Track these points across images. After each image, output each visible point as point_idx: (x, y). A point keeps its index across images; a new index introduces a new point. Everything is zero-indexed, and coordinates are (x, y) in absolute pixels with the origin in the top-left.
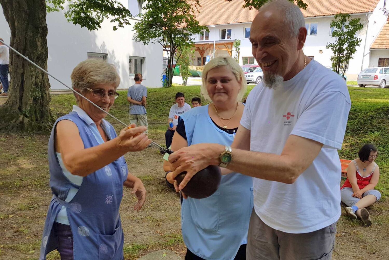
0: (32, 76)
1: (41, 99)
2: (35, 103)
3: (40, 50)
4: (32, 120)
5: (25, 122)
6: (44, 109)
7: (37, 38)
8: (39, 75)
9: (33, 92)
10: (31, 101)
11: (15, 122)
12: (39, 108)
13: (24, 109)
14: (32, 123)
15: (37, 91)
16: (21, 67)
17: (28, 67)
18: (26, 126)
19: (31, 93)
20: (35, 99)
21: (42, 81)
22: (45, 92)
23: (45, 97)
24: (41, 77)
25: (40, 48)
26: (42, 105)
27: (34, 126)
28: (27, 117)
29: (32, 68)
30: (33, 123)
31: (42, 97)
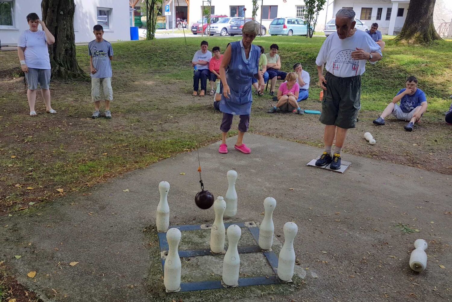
0: (65, 29)
2: (66, 53)
5: (62, 70)
6: (72, 59)
9: (65, 44)
10: (63, 53)
11: (53, 71)
12: (69, 59)
13: (58, 59)
14: (67, 72)
15: (68, 43)
16: (55, 21)
17: (62, 21)
18: (63, 74)
19: (64, 45)
20: (66, 50)
21: (71, 34)
22: (73, 44)
23: (74, 48)
24: (70, 30)
26: (71, 56)
27: (70, 74)
28: (62, 66)
29: (65, 22)
31: (71, 48)
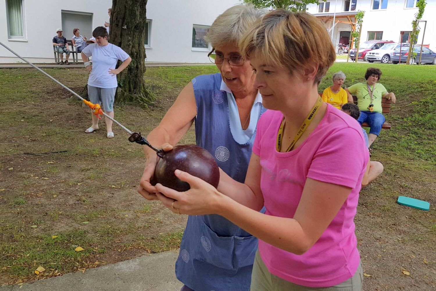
0: (129, 46)
1: (135, 70)
2: (130, 73)
3: (138, 19)
4: (125, 91)
6: (137, 80)
7: (136, 6)
8: (136, 45)
12: (133, 79)
16: (119, 37)
17: (126, 37)
18: (118, 96)
20: (130, 69)
21: (138, 51)
22: (140, 62)
23: (140, 68)
24: (137, 47)
25: (138, 17)
26: (136, 76)
27: (126, 96)
29: (129, 38)
30: (126, 93)
31: (137, 67)
